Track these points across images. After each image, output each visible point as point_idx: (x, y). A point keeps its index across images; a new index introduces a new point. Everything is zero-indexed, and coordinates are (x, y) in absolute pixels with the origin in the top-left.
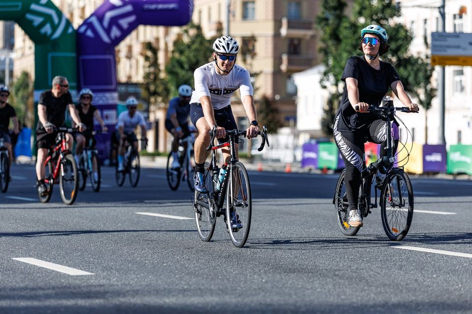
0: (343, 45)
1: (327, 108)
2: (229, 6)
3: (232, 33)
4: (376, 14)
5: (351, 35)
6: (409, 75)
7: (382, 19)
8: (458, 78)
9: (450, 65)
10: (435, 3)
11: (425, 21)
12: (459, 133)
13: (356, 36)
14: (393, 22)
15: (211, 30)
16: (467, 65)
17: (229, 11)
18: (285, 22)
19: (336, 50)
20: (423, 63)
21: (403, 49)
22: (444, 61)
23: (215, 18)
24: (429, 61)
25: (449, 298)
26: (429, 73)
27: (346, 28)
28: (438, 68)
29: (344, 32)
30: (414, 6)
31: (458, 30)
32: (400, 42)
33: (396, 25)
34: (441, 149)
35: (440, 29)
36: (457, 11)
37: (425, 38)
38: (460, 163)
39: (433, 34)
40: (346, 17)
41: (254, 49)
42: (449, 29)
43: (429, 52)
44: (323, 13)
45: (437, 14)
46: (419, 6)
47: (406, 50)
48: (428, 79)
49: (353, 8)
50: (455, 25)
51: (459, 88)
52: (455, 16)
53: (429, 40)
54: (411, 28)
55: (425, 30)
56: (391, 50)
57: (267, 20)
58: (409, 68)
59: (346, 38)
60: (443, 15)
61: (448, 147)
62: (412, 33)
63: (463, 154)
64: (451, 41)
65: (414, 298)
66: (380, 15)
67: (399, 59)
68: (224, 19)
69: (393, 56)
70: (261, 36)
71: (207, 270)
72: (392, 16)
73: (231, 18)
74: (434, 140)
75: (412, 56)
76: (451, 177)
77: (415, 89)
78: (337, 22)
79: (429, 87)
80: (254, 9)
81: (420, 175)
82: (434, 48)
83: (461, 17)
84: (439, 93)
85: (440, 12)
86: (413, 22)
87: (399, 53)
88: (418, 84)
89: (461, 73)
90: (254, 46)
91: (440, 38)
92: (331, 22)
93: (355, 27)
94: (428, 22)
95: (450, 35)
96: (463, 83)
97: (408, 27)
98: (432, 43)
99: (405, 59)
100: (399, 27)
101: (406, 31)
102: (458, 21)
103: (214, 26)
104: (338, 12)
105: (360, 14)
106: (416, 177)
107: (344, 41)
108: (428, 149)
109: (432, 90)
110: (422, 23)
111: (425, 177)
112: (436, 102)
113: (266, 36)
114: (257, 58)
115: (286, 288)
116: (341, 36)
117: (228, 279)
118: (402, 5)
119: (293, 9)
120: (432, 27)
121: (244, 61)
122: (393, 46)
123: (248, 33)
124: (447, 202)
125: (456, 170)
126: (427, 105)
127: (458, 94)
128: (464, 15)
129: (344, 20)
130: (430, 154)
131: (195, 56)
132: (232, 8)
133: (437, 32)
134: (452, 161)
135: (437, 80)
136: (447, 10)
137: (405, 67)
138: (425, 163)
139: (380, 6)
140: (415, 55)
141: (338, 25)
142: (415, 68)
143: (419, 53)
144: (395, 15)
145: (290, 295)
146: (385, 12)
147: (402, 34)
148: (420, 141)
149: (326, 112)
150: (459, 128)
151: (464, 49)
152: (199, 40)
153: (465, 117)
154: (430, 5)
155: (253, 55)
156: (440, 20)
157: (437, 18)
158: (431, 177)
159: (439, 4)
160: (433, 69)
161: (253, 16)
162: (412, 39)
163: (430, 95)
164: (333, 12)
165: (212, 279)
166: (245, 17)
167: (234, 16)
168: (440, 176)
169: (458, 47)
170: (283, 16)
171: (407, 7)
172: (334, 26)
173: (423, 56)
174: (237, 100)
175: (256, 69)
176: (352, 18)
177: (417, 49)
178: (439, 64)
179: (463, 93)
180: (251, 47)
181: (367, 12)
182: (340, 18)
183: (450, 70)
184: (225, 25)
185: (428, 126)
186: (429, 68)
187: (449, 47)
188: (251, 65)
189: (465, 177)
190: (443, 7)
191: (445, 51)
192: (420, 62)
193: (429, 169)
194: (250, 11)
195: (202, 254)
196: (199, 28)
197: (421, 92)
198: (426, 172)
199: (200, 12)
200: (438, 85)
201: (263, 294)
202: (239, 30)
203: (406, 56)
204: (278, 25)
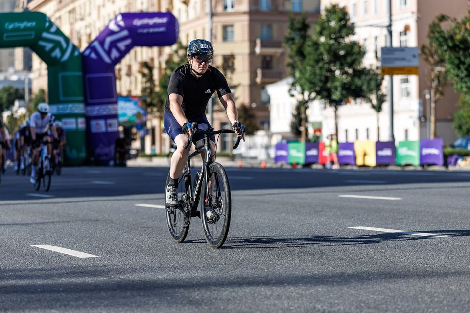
0: (306, 61)
1: (295, 113)
2: (211, 30)
4: (335, 33)
5: (313, 52)
6: (363, 84)
7: (338, 37)
8: (404, 85)
9: (397, 74)
10: (384, 22)
11: (376, 38)
12: (407, 131)
13: (318, 53)
14: (348, 40)
16: (412, 74)
18: (258, 42)
19: (302, 64)
20: (374, 74)
21: (357, 63)
22: (392, 72)
24: (379, 72)
26: (379, 81)
27: (309, 46)
28: (387, 78)
29: (308, 50)
30: (366, 26)
31: (404, 45)
32: (354, 57)
33: (351, 42)
34: (391, 145)
35: (389, 45)
36: (402, 29)
37: (376, 53)
38: (407, 156)
39: (382, 49)
40: (309, 37)
41: (233, 65)
42: (396, 44)
43: (379, 64)
44: (290, 34)
45: (385, 32)
46: (371, 26)
47: (360, 63)
48: (378, 86)
49: (315, 29)
50: (401, 41)
51: (405, 93)
52: (400, 33)
53: (379, 54)
54: (364, 44)
55: (376, 46)
56: (347, 63)
57: (243, 41)
58: (363, 77)
59: (309, 54)
60: (390, 33)
61: (397, 143)
62: (365, 49)
63: (410, 149)
64: (397, 55)
65: (366, 269)
66: (337, 34)
67: (355, 71)
69: (349, 68)
70: (239, 54)
72: (347, 35)
74: (385, 138)
75: (365, 68)
76: (399, 169)
77: (368, 95)
78: (301, 41)
79: (380, 93)
80: (232, 32)
81: (374, 167)
82: (384, 60)
83: (406, 34)
84: (388, 98)
85: (388, 30)
86: (365, 40)
87: (354, 66)
88: (371, 91)
89: (407, 81)
90: (233, 63)
91: (388, 51)
92: (297, 41)
93: (316, 44)
94: (378, 39)
95: (396, 50)
96: (409, 90)
97: (361, 43)
98: (382, 56)
99: (359, 71)
100: (354, 44)
101: (360, 47)
102: (403, 38)
104: (303, 33)
105: (321, 33)
106: (371, 169)
107: (308, 58)
108: (380, 145)
109: (383, 96)
110: (373, 40)
111: (379, 169)
112: (386, 106)
113: (243, 55)
114: (235, 72)
116: (306, 53)
117: (211, 258)
118: (356, 25)
119: (265, 31)
120: (382, 43)
122: (349, 59)
123: (227, 52)
124: (395, 189)
125: (403, 162)
126: (378, 109)
127: (405, 99)
128: (408, 33)
129: (307, 39)
130: (382, 149)
132: (214, 31)
133: (385, 47)
135: (386, 87)
136: (393, 29)
137: (360, 77)
138: (378, 157)
139: (337, 27)
140: (368, 67)
141: (303, 44)
142: (368, 78)
143: (371, 65)
144: (350, 34)
145: (262, 269)
146: (342, 32)
147: (356, 49)
148: (374, 139)
149: (294, 116)
150: (406, 128)
151: (409, 61)
153: (411, 117)
154: (379, 25)
156: (388, 37)
157: (386, 36)
158: (383, 169)
159: (387, 24)
160: (383, 79)
161: (232, 37)
162: (364, 53)
163: (381, 99)
164: (298, 33)
166: (225, 38)
167: (216, 38)
168: (391, 168)
169: (404, 59)
170: (256, 38)
171: (360, 27)
172: (300, 44)
173: (374, 68)
175: (235, 82)
176: (314, 37)
177: (369, 61)
178: (388, 74)
179: (409, 98)
180: (230, 64)
181: (326, 32)
182: (304, 37)
183: (397, 78)
185: (380, 126)
186: (380, 77)
187: (397, 59)
188: (231, 79)
189: (411, 168)
190: (390, 26)
191: (393, 63)
192: (371, 73)
193: (382, 162)
194: (229, 34)
197: (373, 98)
198: (379, 165)
200: (387, 91)
201: (240, 269)
202: (221, 49)
203: (359, 68)
204: (253, 44)
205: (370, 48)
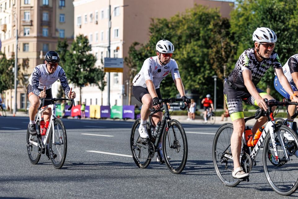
0: (67, 63)
1: (59, 90)
2: (17, 46)
3: (18, 57)
4: (81, 50)
5: (69, 58)
6: (95, 76)
7: (83, 52)
8: (116, 77)
9: (112, 72)
10: (106, 45)
11: (102, 53)
12: (116, 101)
13: (72, 59)
14: (88, 53)
15: (9, 56)
16: (120, 72)
17: (17, 48)
18: (41, 52)
19: (64, 65)
20: (101, 71)
21: (92, 65)
22: (110, 70)
23: (11, 50)
24: (103, 70)
25: (109, 173)
26: (103, 75)
27: (68, 55)
28: (107, 73)
29: (67, 57)
30: (97, 46)
31: (116, 57)
32: (91, 62)
33: (89, 54)
34: (108, 108)
35: (108, 56)
36: (115, 49)
37: (102, 60)
38: (116, 114)
39: (105, 59)
40: (68, 51)
41: (28, 64)
42: (112, 56)
43: (103, 66)
44: (58, 49)
45: (107, 50)
46: (99, 46)
47: (94, 65)
48: (103, 77)
49: (71, 47)
50: (114, 55)
51: (116, 81)
52: (114, 51)
53: (103, 61)
54: (96, 56)
55: (102, 57)
56: (87, 65)
57: (34, 51)
58: (95, 72)
59: (68, 60)
60: (109, 50)
61: (111, 107)
62: (96, 58)
63: (117, 110)
64: (113, 62)
65: (95, 173)
66: (82, 50)
67: (90, 69)
68: (15, 51)
69: (88, 68)
70: (31, 59)
71: (6, 162)
72: (87, 51)
73: (18, 51)
74: (105, 104)
75: (96, 68)
76: (112, 120)
77: (97, 82)
78: (64, 53)
79: (103, 81)
80: (28, 47)
81: (99, 119)
82: (106, 64)
83: (117, 51)
84: (107, 84)
85: (108, 49)
86: (96, 53)
87: (91, 67)
88: (99, 80)
89: (117, 75)
90: (28, 63)
91: (108, 60)
92: (61, 53)
93: (71, 55)
94: (103, 53)
95: (112, 59)
96: (118, 80)
97: (95, 55)
98: (105, 62)
99: (93, 69)
100: (91, 55)
101: (94, 57)
102: (116, 53)
103: (11, 54)
104: (64, 49)
105: (74, 49)
106: (98, 120)
107: (67, 61)
108: (103, 108)
109: (105, 82)
110: (100, 54)
111: (102, 120)
112: (106, 88)
113: (34, 59)
114: (29, 68)
115: (40, 169)
116: (66, 59)
117: (14, 166)
118: (92, 46)
119: (45, 47)
120: (105, 56)
121: (24, 69)
122: (88, 63)
123: (25, 57)
124: (110, 131)
125: (114, 117)
126: (102, 89)
127: (116, 84)
128: (118, 51)
129: (67, 52)
130: (104, 110)
131: (2, 67)
132: (18, 47)
133: (107, 58)
134: (113, 113)
135: (106, 78)
136: (111, 48)
137: (93, 73)
138: (101, 114)
139: (83, 46)
140: (98, 68)
141: (65, 54)
142: (97, 73)
143: (99, 66)
144: (89, 50)
145: (41, 172)
146: (85, 49)
147: (92, 58)
148: (99, 104)
149: (59, 91)
150: (116, 99)
151: (118, 65)
152: (4, 60)
153: (119, 94)
154: (104, 46)
155: (28, 67)
156: (108, 52)
157: (107, 52)
158: (104, 120)
159: (108, 46)
160: (105, 74)
161: (28, 50)
162: (96, 60)
163: (104, 84)
164: (62, 48)
165: (8, 166)
166: (24, 50)
167: (19, 50)
168: (108, 119)
169: (116, 64)
170: (40, 50)
171: (94, 47)
172: (63, 55)
173: (101, 68)
174: (20, 86)
175: (29, 73)
176: (71, 51)
177: (98, 65)
178: (108, 71)
179: (118, 84)
180: (27, 63)
181: (77, 49)
182: (65, 51)
183: (112, 74)
184: (15, 54)
185: (103, 98)
186: (104, 73)
187: (112, 64)
188: (27, 71)
189: (118, 120)
190: (109, 47)
191: (110, 66)
192: (99, 70)
193: (103, 116)
194: (27, 48)
195: (3, 154)
196: (4, 55)
197: (100, 83)
198: (102, 118)
199: (5, 48)
200: (107, 80)
201: (30, 172)
202: (22, 56)
203: (93, 68)
204: (38, 54)
205: (99, 58)
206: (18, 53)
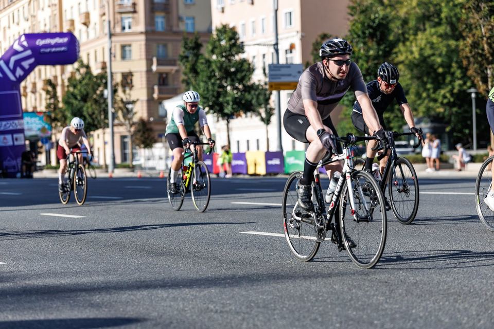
0: (200, 77)
2: (110, 49)
3: (114, 70)
4: (225, 52)
5: (205, 69)
6: (252, 99)
7: (229, 55)
9: (284, 89)
10: (270, 41)
11: (264, 56)
13: (211, 69)
14: (237, 58)
15: (97, 69)
17: (111, 53)
18: (155, 60)
19: (196, 80)
20: (263, 89)
21: (247, 79)
22: (279, 87)
23: (100, 59)
24: (267, 87)
26: (267, 96)
27: (202, 63)
28: (275, 93)
29: (201, 67)
30: (255, 45)
31: (289, 62)
32: (243, 74)
33: (240, 60)
35: (275, 62)
36: (288, 47)
37: (264, 70)
38: (294, 165)
39: (270, 66)
40: (202, 55)
41: (131, 82)
42: (282, 61)
43: (267, 80)
44: (184, 52)
45: (272, 50)
46: (258, 44)
47: (250, 79)
48: (267, 100)
49: (207, 47)
50: (287, 59)
52: (286, 51)
53: (267, 71)
54: (253, 61)
55: (264, 63)
56: (238, 80)
57: (140, 59)
58: (253, 92)
59: (202, 71)
60: (277, 51)
61: (285, 153)
62: (254, 66)
63: (296, 158)
64: (284, 71)
66: (228, 53)
67: (245, 86)
68: (107, 59)
69: (239, 84)
70: (137, 72)
72: (237, 53)
73: (113, 58)
74: (274, 148)
75: (254, 84)
76: (287, 177)
77: (257, 109)
78: (195, 59)
79: (269, 106)
80: (130, 51)
81: (264, 175)
82: (271, 76)
83: (291, 52)
84: (276, 112)
85: (274, 48)
86: (254, 57)
87: (244, 82)
88: (260, 105)
90: (131, 80)
91: (275, 69)
92: (190, 59)
93: (209, 62)
94: (266, 56)
95: (283, 66)
97: (250, 60)
98: (269, 72)
99: (248, 86)
100: (244, 61)
101: (249, 64)
102: (289, 55)
103: (100, 65)
104: (195, 51)
105: (213, 52)
106: (261, 177)
107: (201, 73)
108: (269, 155)
109: (271, 109)
110: (261, 57)
111: (268, 177)
112: (274, 119)
113: (141, 72)
114: (134, 88)
116: (199, 70)
118: (245, 44)
119: (161, 50)
120: (269, 61)
121: (124, 92)
122: (239, 76)
123: (126, 70)
125: (291, 171)
126: (267, 121)
128: (293, 51)
129: (200, 57)
130: (271, 159)
131: (85, 89)
132: (113, 51)
133: (273, 64)
134: (288, 164)
135: (274, 101)
136: (280, 47)
137: (249, 93)
138: (267, 166)
139: (228, 46)
140: (257, 83)
141: (196, 61)
142: (257, 93)
143: (259, 81)
144: (240, 52)
146: (232, 50)
147: (246, 66)
148: (263, 149)
151: (295, 77)
152: (88, 77)
154: (266, 43)
155: (131, 87)
156: (275, 55)
157: (273, 54)
158: (273, 177)
159: (274, 42)
160: (271, 93)
161: (130, 57)
162: (253, 70)
163: (269, 113)
164: (191, 51)
166: (123, 57)
167: (115, 56)
168: (279, 176)
169: (289, 75)
170: (153, 56)
171: (249, 46)
172: (193, 62)
173: (262, 83)
174: (119, 123)
175: (133, 98)
176: (207, 55)
177: (258, 77)
178: (276, 89)
180: (129, 81)
181: (217, 51)
182: (197, 56)
183: (284, 93)
184: (108, 65)
185: (269, 138)
186: (268, 92)
187: (283, 75)
188: (130, 95)
190: (277, 44)
191: (280, 78)
192: (260, 88)
193: (271, 171)
194: (128, 53)
195: (92, 244)
196: (88, 67)
197: (262, 111)
198: (268, 174)
199: (88, 55)
200: (275, 105)
202: (119, 68)
203: (249, 84)
204: (149, 62)
205: (258, 65)
206: (113, 63)
